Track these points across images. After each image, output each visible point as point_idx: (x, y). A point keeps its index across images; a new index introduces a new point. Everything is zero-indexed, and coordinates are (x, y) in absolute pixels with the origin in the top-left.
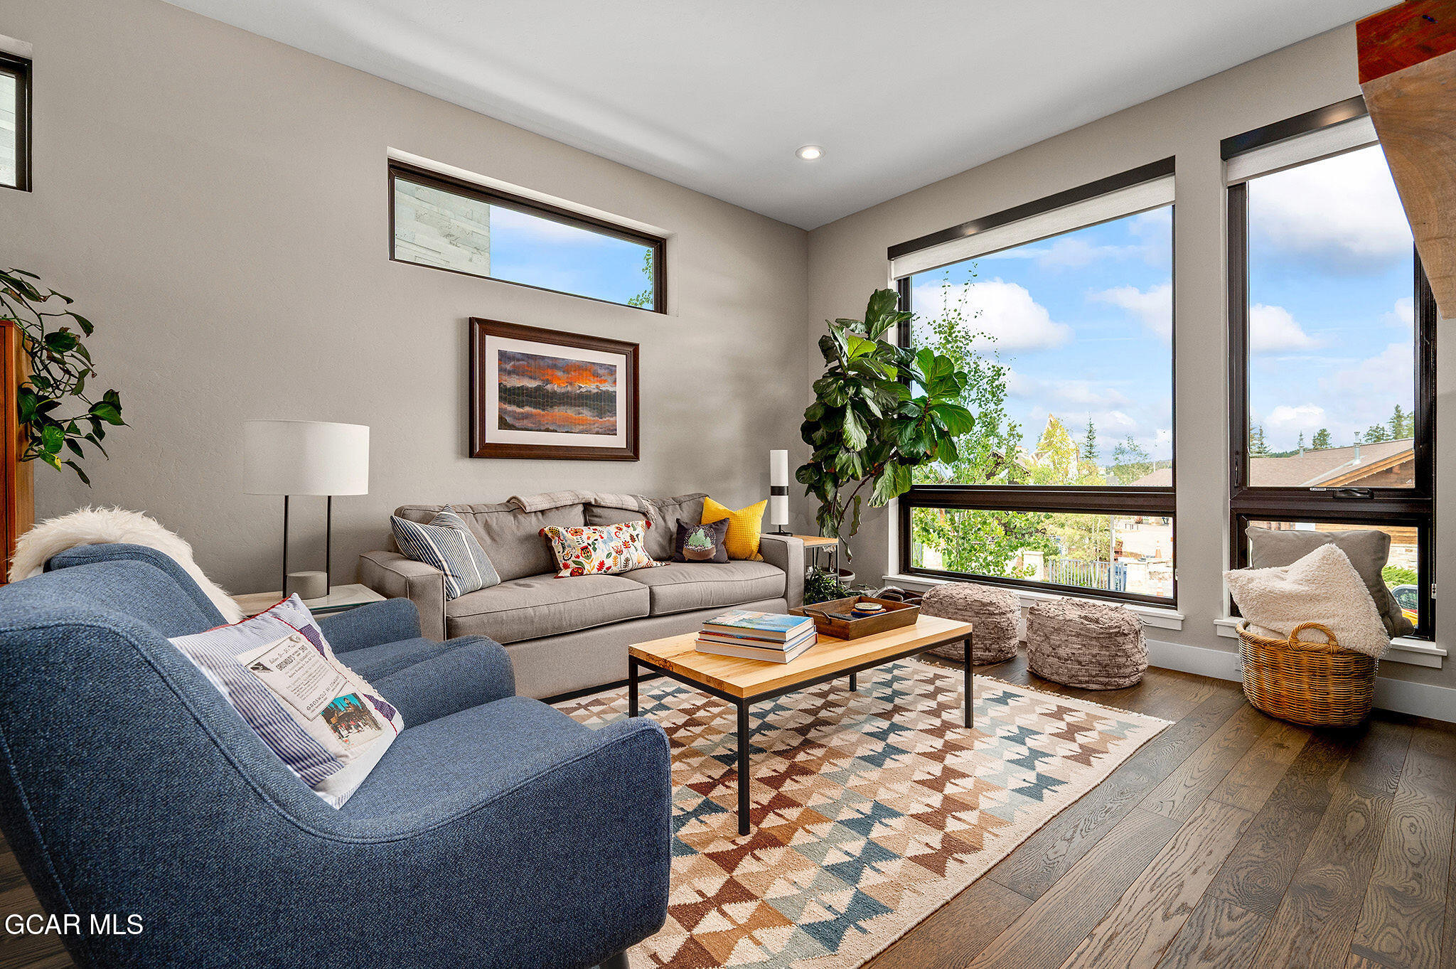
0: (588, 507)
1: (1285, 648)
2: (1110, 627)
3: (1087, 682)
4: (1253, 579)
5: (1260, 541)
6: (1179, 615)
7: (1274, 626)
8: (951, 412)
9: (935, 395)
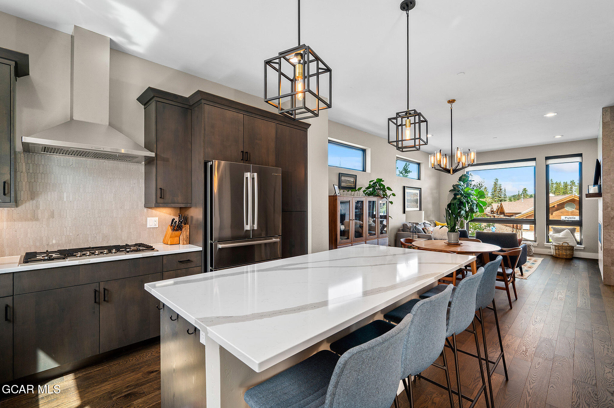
1: (561, 246)
4: (554, 235)
5: (554, 229)
6: (537, 243)
7: (558, 243)
8: (482, 202)
9: (479, 198)
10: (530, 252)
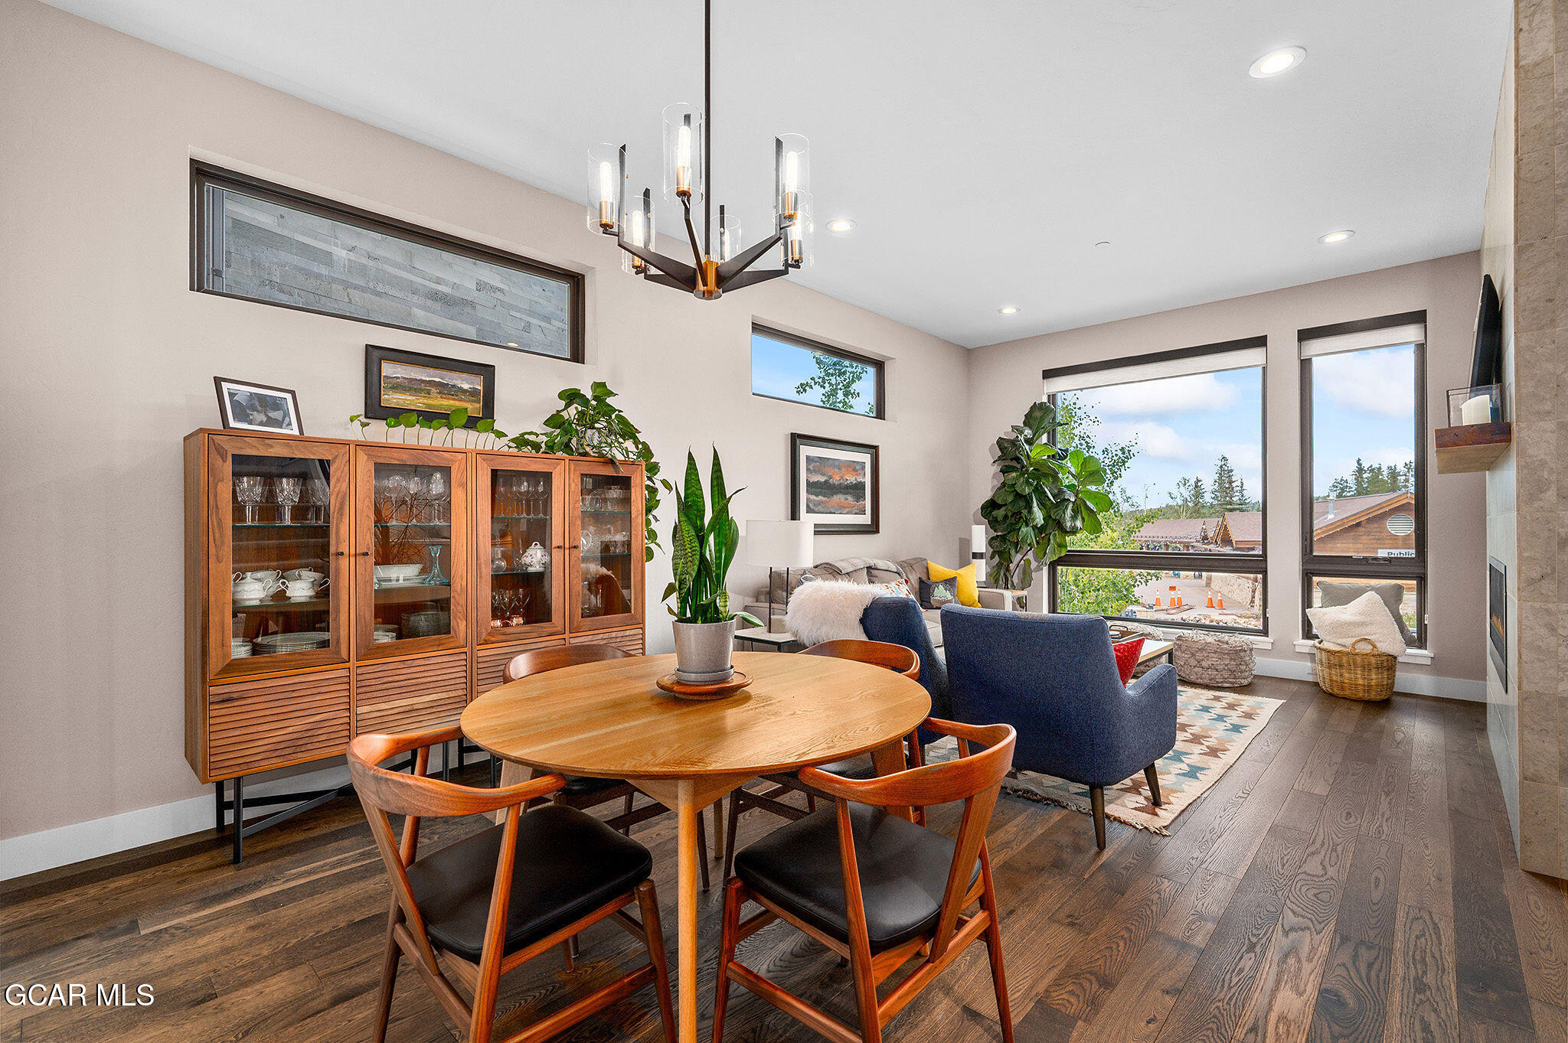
0: (869, 568)
1: (1348, 654)
2: (1236, 646)
3: (1222, 682)
4: (1326, 614)
5: (1327, 590)
6: (1270, 639)
7: (1340, 641)
8: (1095, 496)
9: (1084, 484)
10: (1242, 672)
